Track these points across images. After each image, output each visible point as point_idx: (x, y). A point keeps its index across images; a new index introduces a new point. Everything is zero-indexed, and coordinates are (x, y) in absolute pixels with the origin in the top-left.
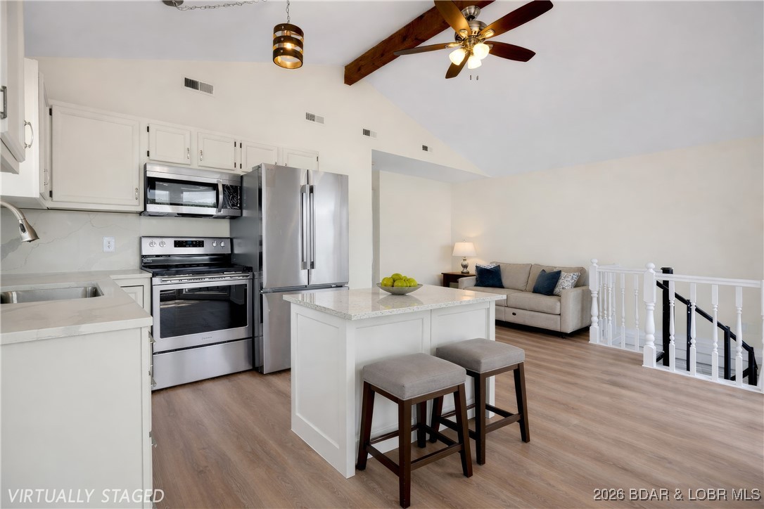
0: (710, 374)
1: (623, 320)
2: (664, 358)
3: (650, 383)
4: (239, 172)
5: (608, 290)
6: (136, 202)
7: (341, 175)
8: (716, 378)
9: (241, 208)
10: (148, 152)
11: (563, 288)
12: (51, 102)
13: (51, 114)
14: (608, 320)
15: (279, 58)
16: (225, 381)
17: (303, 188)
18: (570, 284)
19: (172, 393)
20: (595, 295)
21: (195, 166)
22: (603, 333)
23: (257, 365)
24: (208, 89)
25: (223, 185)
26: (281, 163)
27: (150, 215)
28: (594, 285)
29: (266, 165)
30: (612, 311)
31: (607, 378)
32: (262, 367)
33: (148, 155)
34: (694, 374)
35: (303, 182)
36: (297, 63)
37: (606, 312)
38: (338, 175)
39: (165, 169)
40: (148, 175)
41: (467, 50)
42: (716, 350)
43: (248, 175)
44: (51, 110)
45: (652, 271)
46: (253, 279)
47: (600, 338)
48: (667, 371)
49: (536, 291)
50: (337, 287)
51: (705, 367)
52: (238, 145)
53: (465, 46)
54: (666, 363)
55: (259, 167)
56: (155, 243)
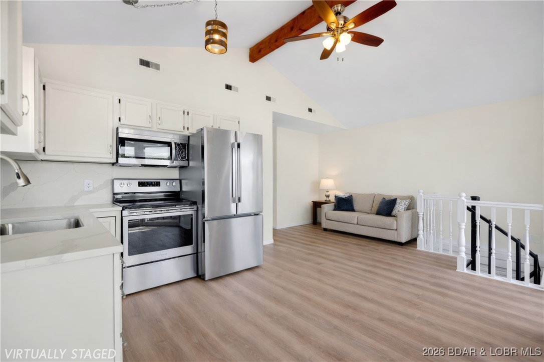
0: (505, 276)
1: (441, 233)
2: (472, 264)
3: (463, 284)
4: (187, 133)
5: (430, 212)
6: (110, 156)
7: (258, 135)
8: (511, 279)
9: (188, 160)
10: (120, 118)
11: (398, 211)
12: (45, 80)
13: (44, 89)
14: (430, 233)
15: (209, 46)
16: (177, 286)
17: (233, 145)
18: (403, 208)
19: (137, 297)
20: (421, 216)
21: (155, 129)
22: (427, 242)
23: (200, 273)
24: (157, 67)
25: (175, 143)
26: (216, 127)
27: (121, 166)
28: (420, 208)
29: (207, 128)
30: (433, 226)
31: (433, 280)
32: (204, 275)
33: (120, 121)
34: (494, 277)
35: (233, 140)
36: (222, 50)
37: (428, 227)
38: (255, 134)
39: (132, 131)
40: (119, 136)
41: (335, 38)
42: (510, 257)
43: (194, 135)
44: (44, 86)
45: (463, 198)
46: (197, 211)
47: (425, 245)
48: (475, 274)
49: (378, 213)
50: (255, 215)
51: (502, 270)
52: (186, 113)
53: (334, 35)
54: (474, 268)
55: (202, 129)
56: (124, 184)
